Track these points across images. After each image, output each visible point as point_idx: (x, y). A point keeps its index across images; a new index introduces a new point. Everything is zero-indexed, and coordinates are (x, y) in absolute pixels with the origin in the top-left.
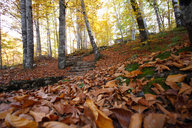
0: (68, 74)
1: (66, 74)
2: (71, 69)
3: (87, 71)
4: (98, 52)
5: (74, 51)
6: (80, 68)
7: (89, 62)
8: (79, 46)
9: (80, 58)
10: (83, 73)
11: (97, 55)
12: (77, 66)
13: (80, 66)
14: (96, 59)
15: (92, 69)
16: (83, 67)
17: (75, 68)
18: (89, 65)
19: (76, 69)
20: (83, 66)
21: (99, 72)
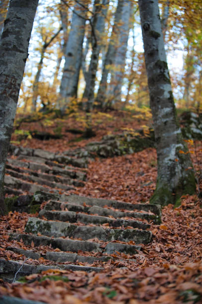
0: (18, 252)
1: (7, 249)
2: (29, 228)
3: (107, 254)
4: (177, 154)
5: (40, 105)
6: (71, 232)
7: (119, 206)
8: (72, 83)
9: (71, 163)
10: (88, 260)
11: (172, 169)
12: (57, 217)
13: (73, 220)
14: (164, 190)
15: (132, 251)
16: (89, 231)
17: (48, 226)
18: (118, 224)
19: (53, 231)
20: (86, 221)
21: (155, 273)
